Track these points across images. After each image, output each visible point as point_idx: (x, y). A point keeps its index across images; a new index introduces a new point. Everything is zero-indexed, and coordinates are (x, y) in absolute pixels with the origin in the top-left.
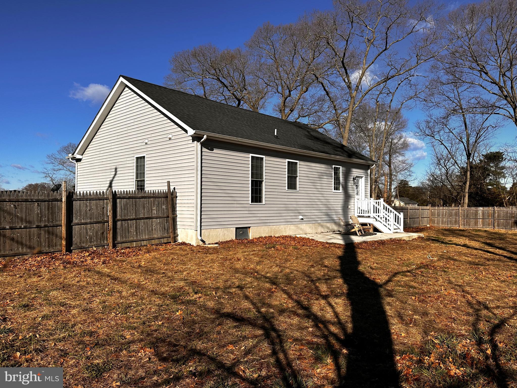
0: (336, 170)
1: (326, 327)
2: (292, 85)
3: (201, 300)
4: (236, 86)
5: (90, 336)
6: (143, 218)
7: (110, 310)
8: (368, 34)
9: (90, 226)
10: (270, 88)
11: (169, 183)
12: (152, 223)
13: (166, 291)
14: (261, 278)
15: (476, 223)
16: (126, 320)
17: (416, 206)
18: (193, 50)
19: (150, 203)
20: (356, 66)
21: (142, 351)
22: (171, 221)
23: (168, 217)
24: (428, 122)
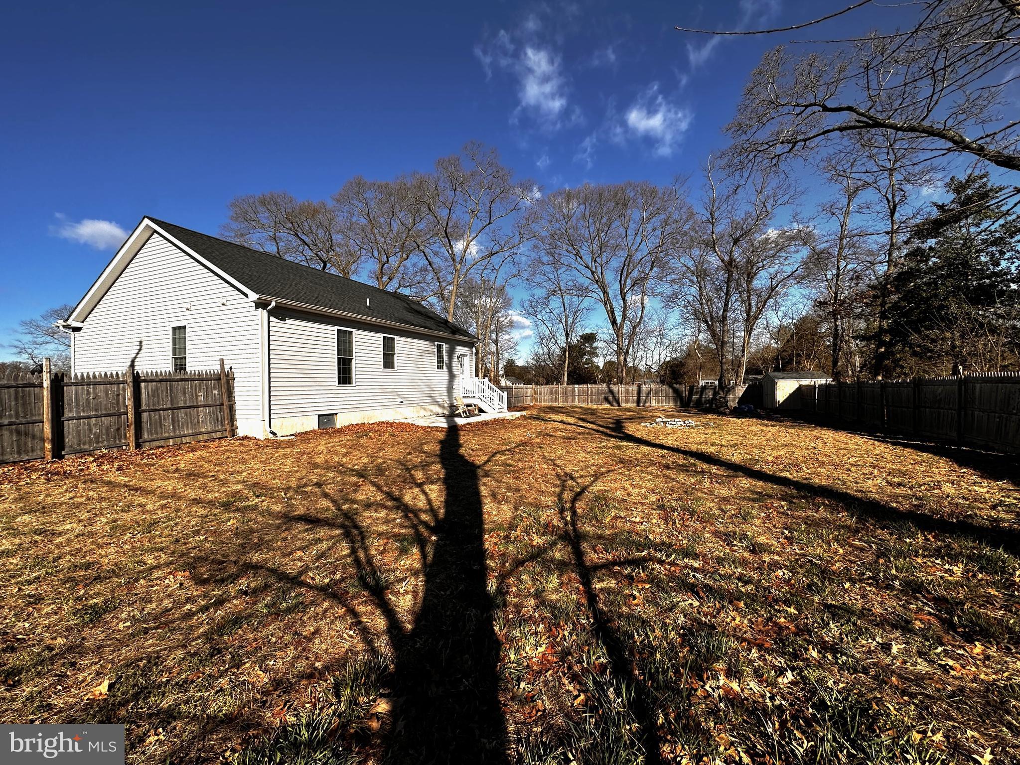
0: (439, 347)
1: (416, 516)
2: (390, 251)
3: (265, 503)
4: (321, 246)
5: (86, 570)
6: (183, 408)
7: (124, 531)
8: (471, 206)
9: (96, 421)
10: (364, 251)
11: (222, 360)
12: (198, 413)
13: (215, 498)
14: (347, 471)
15: (573, 401)
16: (149, 541)
17: (522, 385)
18: (261, 196)
19: (194, 388)
20: (459, 237)
21: (172, 576)
22: (226, 411)
23: (222, 404)
24: (531, 302)
